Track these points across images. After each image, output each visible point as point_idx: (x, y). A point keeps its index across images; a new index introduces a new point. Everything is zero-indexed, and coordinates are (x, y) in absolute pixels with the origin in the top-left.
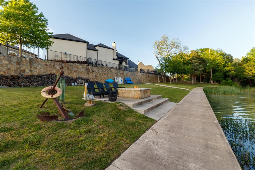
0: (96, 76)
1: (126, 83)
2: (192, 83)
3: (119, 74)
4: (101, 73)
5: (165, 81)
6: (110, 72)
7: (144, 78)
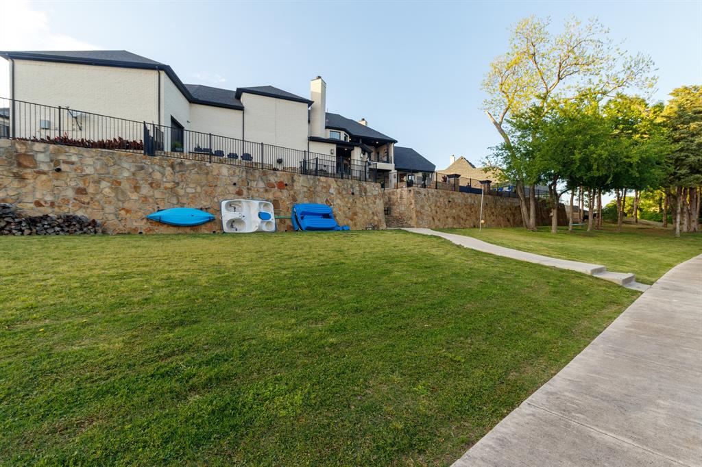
0: (81, 191)
1: (297, 227)
2: (675, 229)
3: (261, 185)
4: (128, 179)
5: (532, 220)
6: (193, 175)
7: (422, 207)
